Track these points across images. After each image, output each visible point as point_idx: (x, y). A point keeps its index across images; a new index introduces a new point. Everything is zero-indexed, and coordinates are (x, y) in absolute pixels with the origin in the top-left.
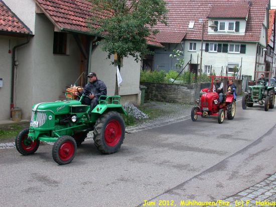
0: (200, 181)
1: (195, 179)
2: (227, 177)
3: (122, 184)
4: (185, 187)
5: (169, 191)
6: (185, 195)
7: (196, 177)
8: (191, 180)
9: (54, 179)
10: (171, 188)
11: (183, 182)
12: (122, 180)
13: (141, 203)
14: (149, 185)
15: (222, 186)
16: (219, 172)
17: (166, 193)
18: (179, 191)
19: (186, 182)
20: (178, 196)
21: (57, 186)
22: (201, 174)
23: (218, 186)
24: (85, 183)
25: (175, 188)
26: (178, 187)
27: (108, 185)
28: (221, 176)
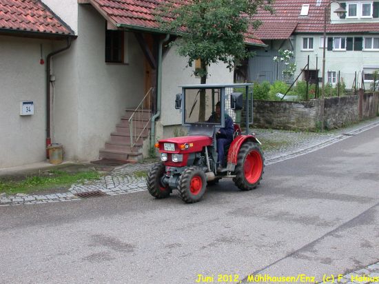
0: (337, 240)
1: (329, 237)
2: (376, 233)
3: (225, 246)
4: (316, 247)
5: (293, 254)
6: (318, 259)
7: (330, 234)
8: (323, 238)
9: (126, 241)
10: (296, 249)
11: (312, 241)
12: (224, 240)
13: (255, 271)
14: (264, 246)
15: (369, 246)
16: (364, 227)
17: (288, 256)
18: (308, 254)
19: (317, 240)
20: (307, 261)
21: (132, 251)
22: (336, 230)
23: (363, 245)
24: (171, 246)
25: (301, 249)
26: (306, 248)
27: (204, 247)
28: (366, 231)
